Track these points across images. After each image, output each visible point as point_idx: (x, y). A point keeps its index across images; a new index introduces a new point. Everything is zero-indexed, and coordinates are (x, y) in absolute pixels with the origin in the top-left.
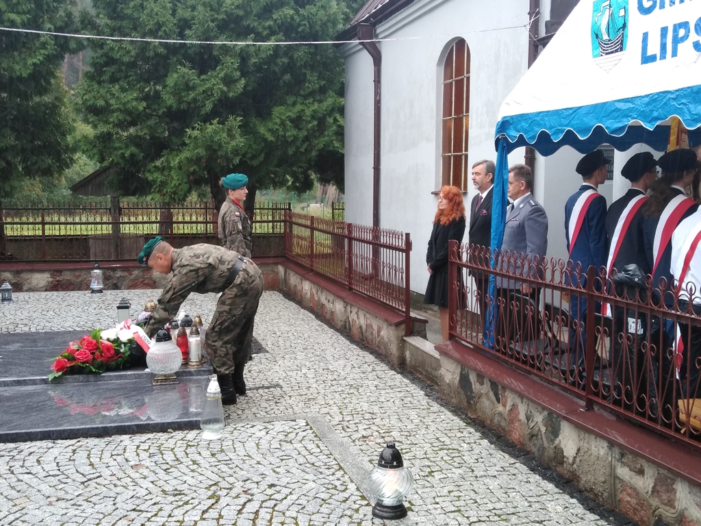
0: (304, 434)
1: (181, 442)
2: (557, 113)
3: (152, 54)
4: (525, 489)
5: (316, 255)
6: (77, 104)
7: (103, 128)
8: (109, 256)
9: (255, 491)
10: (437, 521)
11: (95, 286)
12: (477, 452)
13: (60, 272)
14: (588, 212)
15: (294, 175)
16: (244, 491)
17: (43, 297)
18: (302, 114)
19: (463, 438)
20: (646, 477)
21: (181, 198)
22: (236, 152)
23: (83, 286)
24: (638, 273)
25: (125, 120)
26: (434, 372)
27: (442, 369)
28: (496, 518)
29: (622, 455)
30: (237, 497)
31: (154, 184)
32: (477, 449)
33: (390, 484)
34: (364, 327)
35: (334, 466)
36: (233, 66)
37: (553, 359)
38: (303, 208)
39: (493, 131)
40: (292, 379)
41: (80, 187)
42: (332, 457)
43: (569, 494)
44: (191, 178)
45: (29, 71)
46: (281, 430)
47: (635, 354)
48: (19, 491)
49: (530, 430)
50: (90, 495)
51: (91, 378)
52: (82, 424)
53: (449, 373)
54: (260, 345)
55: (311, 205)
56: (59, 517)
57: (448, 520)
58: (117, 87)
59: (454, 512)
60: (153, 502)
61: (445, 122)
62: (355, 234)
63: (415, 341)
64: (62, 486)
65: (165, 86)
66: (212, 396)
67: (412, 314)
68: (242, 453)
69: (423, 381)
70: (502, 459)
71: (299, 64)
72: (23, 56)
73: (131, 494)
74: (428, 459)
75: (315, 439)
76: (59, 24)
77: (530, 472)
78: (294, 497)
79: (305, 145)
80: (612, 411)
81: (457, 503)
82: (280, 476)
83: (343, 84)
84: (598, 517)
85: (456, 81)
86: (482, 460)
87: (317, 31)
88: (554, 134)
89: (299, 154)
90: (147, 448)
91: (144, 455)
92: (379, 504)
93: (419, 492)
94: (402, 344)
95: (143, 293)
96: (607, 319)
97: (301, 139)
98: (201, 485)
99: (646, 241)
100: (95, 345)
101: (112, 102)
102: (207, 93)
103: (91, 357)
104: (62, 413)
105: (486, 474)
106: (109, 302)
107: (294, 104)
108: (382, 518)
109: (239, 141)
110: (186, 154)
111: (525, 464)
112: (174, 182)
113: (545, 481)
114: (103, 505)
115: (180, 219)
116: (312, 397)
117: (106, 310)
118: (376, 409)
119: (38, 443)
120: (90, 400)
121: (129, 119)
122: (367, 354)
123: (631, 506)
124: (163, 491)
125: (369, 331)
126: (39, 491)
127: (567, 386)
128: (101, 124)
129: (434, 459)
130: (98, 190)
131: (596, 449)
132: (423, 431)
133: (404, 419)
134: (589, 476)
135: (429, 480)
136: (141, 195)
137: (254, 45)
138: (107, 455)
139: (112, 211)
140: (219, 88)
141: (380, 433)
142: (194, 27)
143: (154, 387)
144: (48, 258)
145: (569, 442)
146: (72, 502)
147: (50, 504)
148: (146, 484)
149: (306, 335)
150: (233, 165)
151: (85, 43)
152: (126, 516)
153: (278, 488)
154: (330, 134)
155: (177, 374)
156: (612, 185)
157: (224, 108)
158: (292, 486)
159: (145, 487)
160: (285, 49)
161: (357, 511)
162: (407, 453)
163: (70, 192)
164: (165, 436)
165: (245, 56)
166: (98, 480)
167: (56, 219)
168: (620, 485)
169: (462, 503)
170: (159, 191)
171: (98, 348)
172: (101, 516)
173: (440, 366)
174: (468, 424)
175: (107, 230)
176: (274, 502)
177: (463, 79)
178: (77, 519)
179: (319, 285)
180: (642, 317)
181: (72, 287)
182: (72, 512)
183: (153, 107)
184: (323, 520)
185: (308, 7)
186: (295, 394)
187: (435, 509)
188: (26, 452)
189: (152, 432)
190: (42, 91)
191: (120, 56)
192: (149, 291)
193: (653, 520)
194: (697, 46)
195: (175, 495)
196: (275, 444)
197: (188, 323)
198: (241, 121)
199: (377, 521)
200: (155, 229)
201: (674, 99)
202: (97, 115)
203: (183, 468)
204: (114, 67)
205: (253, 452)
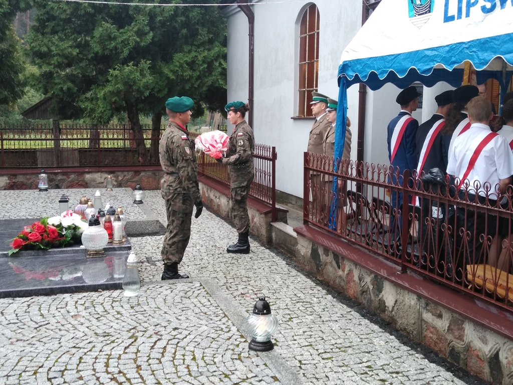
1: (109, 298)
2: (382, 58)
3: (83, 12)
4: (358, 329)
5: (206, 164)
6: (26, 50)
7: (46, 69)
8: (53, 164)
9: (163, 333)
10: (295, 352)
11: (42, 186)
12: (324, 304)
13: (15, 175)
14: (406, 132)
16: (155, 333)
17: (3, 194)
18: (196, 59)
19: (313, 294)
20: (443, 320)
21: (106, 121)
22: (146, 87)
23: (33, 186)
24: (440, 174)
25: (63, 62)
26: (292, 248)
27: (299, 245)
28: (338, 350)
29: (427, 305)
30: (150, 337)
31: (86, 111)
32: (323, 302)
33: (261, 327)
35: (221, 315)
36: (144, 22)
37: (378, 237)
38: (196, 130)
39: (336, 72)
40: (189, 254)
41: (31, 112)
42: (219, 308)
43: (389, 332)
44: (113, 106)
46: (182, 289)
47: (437, 232)
49: (361, 288)
50: (41, 337)
51: (41, 252)
52: (35, 286)
53: (304, 248)
55: (202, 127)
56: (18, 353)
57: (303, 352)
58: (56, 37)
59: (307, 346)
60: (88, 341)
61: (301, 66)
63: (279, 225)
64: (20, 331)
65: (93, 37)
66: (131, 265)
67: (277, 206)
68: (153, 306)
69: (285, 254)
70: (341, 308)
71: (193, 22)
73: (72, 335)
74: (289, 309)
75: (207, 295)
77: (362, 317)
78: (192, 337)
79: (198, 82)
80: (420, 274)
81: (310, 340)
82: (181, 322)
83: (226, 37)
84: (409, 348)
85: (309, 35)
86: (327, 310)
88: (380, 74)
89: (193, 89)
90: (83, 303)
91: (81, 308)
92: (254, 341)
93: (282, 333)
94: (270, 228)
95: (78, 191)
96: (417, 208)
97: (195, 78)
98: (123, 329)
100: (44, 229)
101: (53, 48)
102: (125, 43)
103: (40, 237)
104: (19, 279)
105: (330, 319)
106: (53, 198)
107: (190, 52)
108: (256, 350)
109: (149, 79)
110: (109, 88)
111: (358, 312)
112: (100, 109)
113: (372, 324)
114: (51, 344)
115: (105, 137)
116: (204, 266)
117: (51, 203)
118: (251, 274)
119: (2, 300)
120: (40, 269)
121: (66, 61)
123: (433, 340)
124: (95, 333)
126: (3, 334)
127: (388, 256)
128: (45, 65)
129: (293, 309)
130: (43, 115)
131: (408, 301)
132: (285, 289)
133: (271, 281)
134: (403, 320)
135: (289, 323)
136: (76, 119)
137: (159, 6)
138: (53, 308)
139: (54, 130)
140: (133, 39)
141: (254, 291)
143: (88, 259)
144: (7, 165)
145: (389, 296)
146: (28, 342)
147: (12, 344)
148: (83, 328)
150: (144, 97)
151: (31, 3)
152: (68, 351)
153: (180, 331)
154: (217, 74)
155: (105, 249)
156: (422, 112)
157: (137, 54)
158: (190, 329)
159: (82, 331)
160: (183, 10)
161: (238, 346)
162: (273, 305)
163: (21, 117)
164: (96, 294)
165: (153, 15)
166: (47, 326)
167: (11, 136)
168: (425, 325)
169: (312, 340)
170: (89, 116)
171: (45, 231)
172: (50, 352)
173: (297, 243)
174: (317, 284)
175: (50, 144)
176: (177, 340)
177: (314, 34)
178: (32, 354)
179: (208, 185)
180: (442, 205)
181: (24, 187)
182: (28, 349)
183: (84, 53)
184: (213, 352)
186: (192, 264)
187: (294, 344)
189: (87, 292)
191: (59, 14)
192: (82, 190)
193: (448, 350)
194: (484, 9)
195: (105, 336)
196: (178, 299)
197: (112, 212)
198: (150, 64)
199: (252, 353)
200: (86, 144)
201: (467, 48)
202: (41, 58)
203: (110, 317)
204: (54, 22)
205: (161, 305)
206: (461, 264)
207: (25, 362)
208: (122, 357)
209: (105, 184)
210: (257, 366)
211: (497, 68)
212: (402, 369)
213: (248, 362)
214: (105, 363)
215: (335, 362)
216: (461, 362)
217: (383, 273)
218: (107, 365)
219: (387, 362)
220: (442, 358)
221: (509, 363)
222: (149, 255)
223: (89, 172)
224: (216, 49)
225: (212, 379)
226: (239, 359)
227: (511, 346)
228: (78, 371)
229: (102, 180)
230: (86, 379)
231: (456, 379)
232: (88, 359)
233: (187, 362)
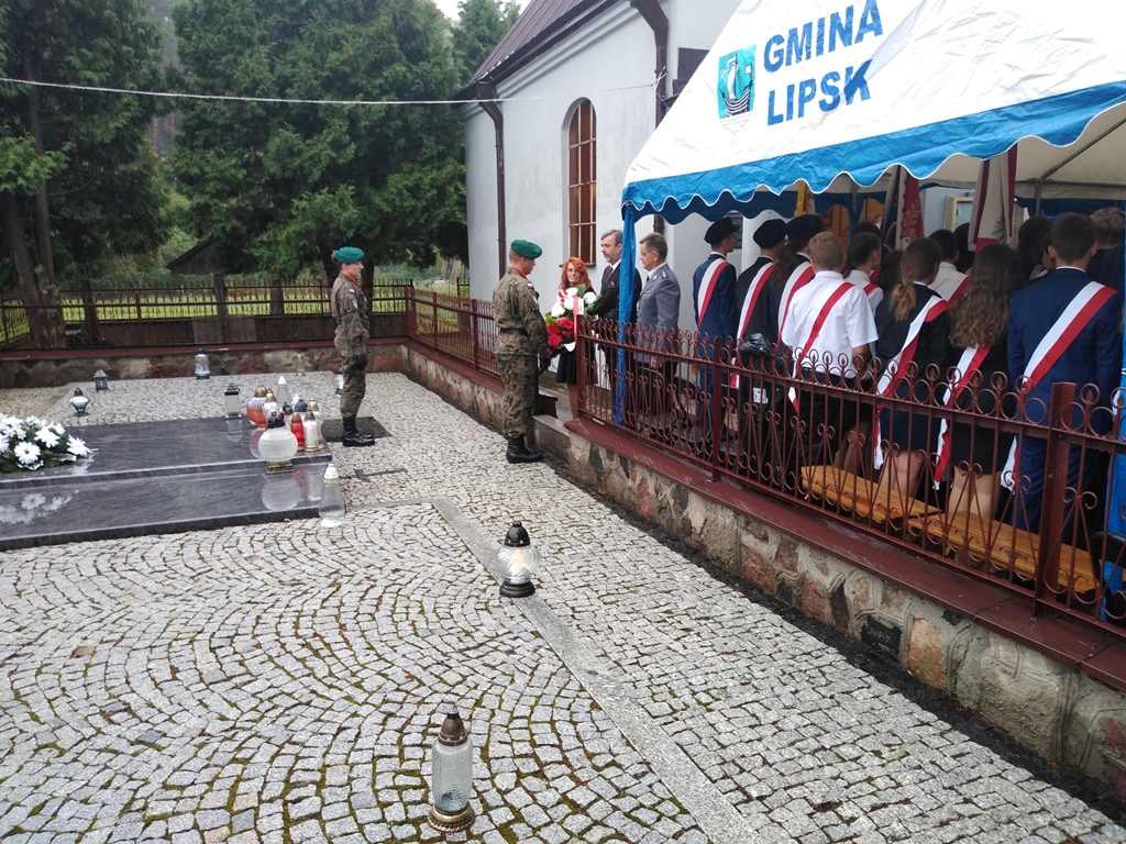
0: (430, 517)
1: (299, 531)
2: (683, 178)
3: (249, 115)
4: (653, 561)
5: (440, 334)
6: (168, 172)
7: (199, 199)
8: (215, 339)
9: (378, 577)
10: (566, 596)
11: (200, 372)
12: (607, 527)
13: (160, 357)
14: (718, 281)
15: (414, 249)
16: (366, 578)
17: (143, 385)
18: (420, 183)
19: (593, 514)
20: (770, 543)
21: (292, 276)
22: (349, 224)
23: (188, 372)
24: (763, 342)
25: (224, 190)
26: (563, 450)
27: (572, 446)
28: (625, 590)
29: (748, 523)
30: (359, 583)
31: (261, 261)
33: (517, 563)
34: (492, 407)
36: (341, 129)
38: (427, 285)
40: (418, 463)
41: (179, 264)
44: (302, 253)
45: (111, 137)
46: (406, 514)
47: (760, 423)
48: (122, 589)
49: (658, 504)
50: (200, 589)
53: (579, 449)
54: (383, 429)
56: (167, 614)
57: (577, 595)
58: (212, 153)
59: (583, 586)
60: (269, 593)
61: (571, 190)
62: (480, 311)
63: (545, 420)
64: (169, 581)
66: (330, 482)
67: (541, 392)
68: (364, 539)
70: (632, 532)
71: (414, 128)
72: (104, 119)
73: (246, 586)
74: (558, 536)
75: (441, 521)
76: (143, 82)
77: (659, 544)
78: (419, 581)
79: (425, 217)
80: (738, 481)
81: (587, 578)
82: (404, 561)
84: (723, 584)
85: (582, 146)
86: (611, 535)
87: (432, 91)
88: (681, 199)
90: (262, 538)
91: (259, 546)
92: (507, 583)
93: (549, 570)
95: (254, 378)
98: (320, 574)
99: (772, 310)
101: (208, 169)
102: (315, 159)
104: (168, 506)
105: (616, 549)
106: (216, 388)
107: (411, 171)
108: (510, 596)
109: (352, 212)
110: (293, 227)
111: (653, 537)
112: (282, 258)
113: (673, 552)
114: (215, 599)
116: (439, 480)
117: (213, 397)
118: (505, 490)
119: (142, 539)
121: (227, 188)
122: (495, 434)
123: (756, 572)
124: (280, 581)
125: (498, 410)
126: (144, 588)
127: (695, 458)
128: (197, 194)
129: (564, 537)
130: (199, 268)
131: (722, 519)
132: (553, 509)
133: (534, 498)
134: (716, 545)
135: (558, 557)
137: (363, 105)
138: (218, 547)
139: (217, 290)
140: (327, 154)
141: (509, 513)
142: (295, 85)
143: (268, 476)
144: (147, 343)
145: (696, 512)
146: (181, 598)
147: (157, 601)
148: (261, 575)
149: (432, 418)
150: (346, 237)
151: (173, 103)
152: (240, 609)
153: (402, 573)
154: (452, 204)
155: (293, 461)
156: (741, 255)
157: (333, 176)
158: (417, 570)
159: (260, 579)
160: (398, 110)
161: (484, 591)
162: (534, 531)
163: (169, 271)
164: (282, 525)
165: (354, 118)
166: (209, 574)
168: (745, 552)
169: (591, 578)
170: (267, 268)
172: (213, 610)
173: (570, 444)
174: (598, 500)
175: (212, 311)
176: (399, 587)
177: (590, 144)
178: (187, 615)
179: (444, 365)
180: (767, 386)
181: (175, 373)
182: (181, 607)
183: (254, 175)
185: (421, 63)
186: (421, 478)
187: (565, 585)
188: (129, 549)
189: (268, 522)
190: (128, 159)
192: (261, 376)
193: (776, 584)
194: (825, 107)
195: (293, 585)
196: (399, 529)
197: (303, 407)
198: (353, 190)
199: (504, 599)
200: (264, 309)
201: (801, 162)
202: (192, 185)
203: (301, 557)
204: (208, 130)
205: (376, 537)
206: (793, 466)
207: (176, 626)
208: (318, 614)
209: (294, 367)
210: (511, 617)
211: (844, 189)
212: (713, 613)
213: (498, 613)
214: (294, 623)
215: (621, 608)
216: (794, 600)
217: (687, 481)
218: (296, 626)
219: (693, 605)
220: (768, 596)
221: (857, 599)
222: (360, 466)
223: (270, 350)
224: (450, 168)
225: (447, 639)
226: (487, 609)
227: (859, 576)
228: (255, 636)
229: (290, 361)
230: (265, 646)
231: (786, 624)
232: (269, 619)
233: (411, 617)
